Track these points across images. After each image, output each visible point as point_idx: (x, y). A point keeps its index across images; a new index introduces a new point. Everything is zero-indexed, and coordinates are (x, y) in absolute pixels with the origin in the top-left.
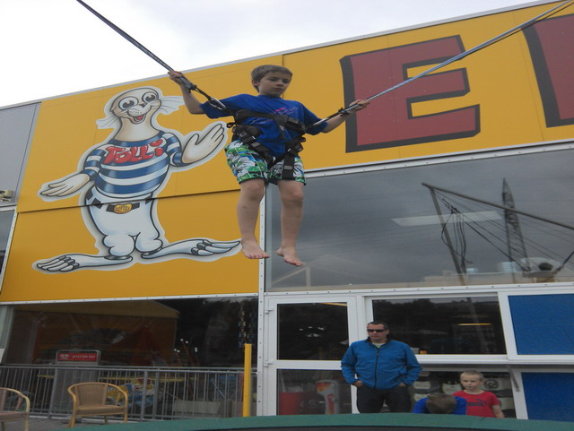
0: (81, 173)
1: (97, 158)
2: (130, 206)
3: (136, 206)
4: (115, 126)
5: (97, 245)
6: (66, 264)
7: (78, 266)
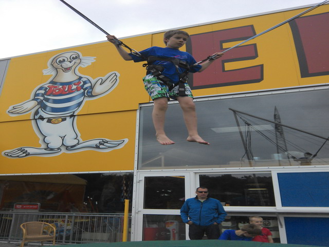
0: (33, 100)
1: (43, 92)
2: (61, 119)
3: (64, 120)
4: (54, 73)
5: (41, 142)
6: (22, 153)
7: (29, 154)
